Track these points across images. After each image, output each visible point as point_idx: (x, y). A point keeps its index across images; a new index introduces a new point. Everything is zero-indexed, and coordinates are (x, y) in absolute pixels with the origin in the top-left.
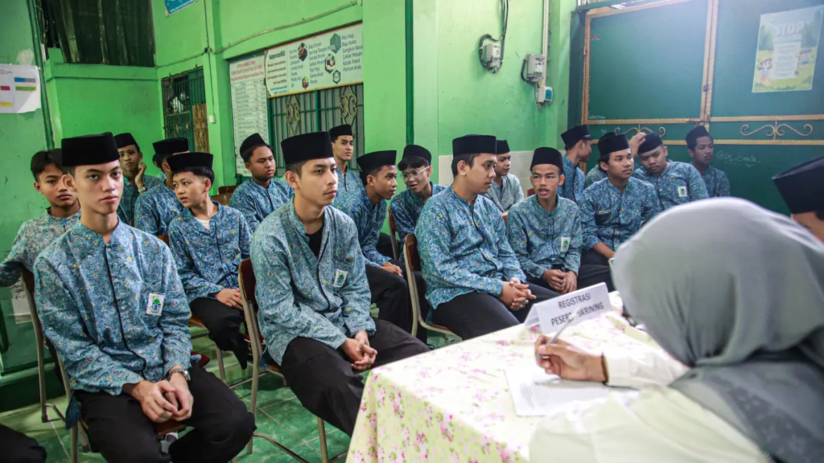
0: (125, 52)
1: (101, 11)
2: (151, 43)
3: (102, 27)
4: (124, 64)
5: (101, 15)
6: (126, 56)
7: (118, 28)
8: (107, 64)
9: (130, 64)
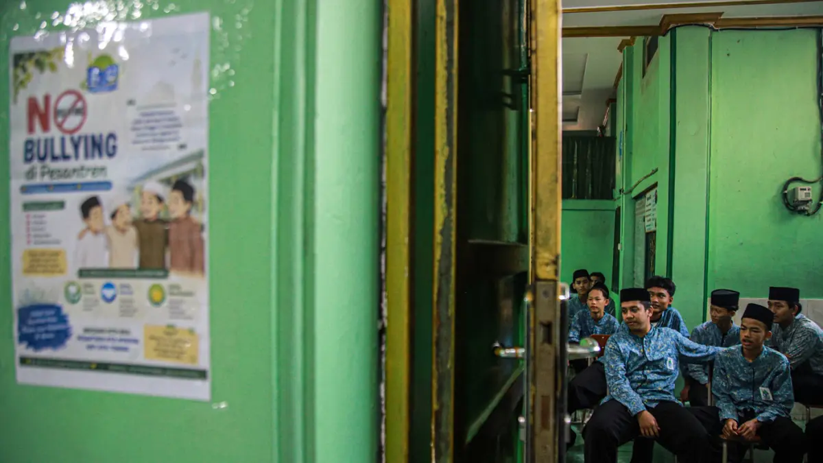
0: (590, 188)
1: (576, 159)
2: (612, 181)
3: (575, 171)
4: (588, 198)
5: (575, 162)
6: (590, 192)
7: (587, 171)
8: (574, 198)
9: (593, 197)
